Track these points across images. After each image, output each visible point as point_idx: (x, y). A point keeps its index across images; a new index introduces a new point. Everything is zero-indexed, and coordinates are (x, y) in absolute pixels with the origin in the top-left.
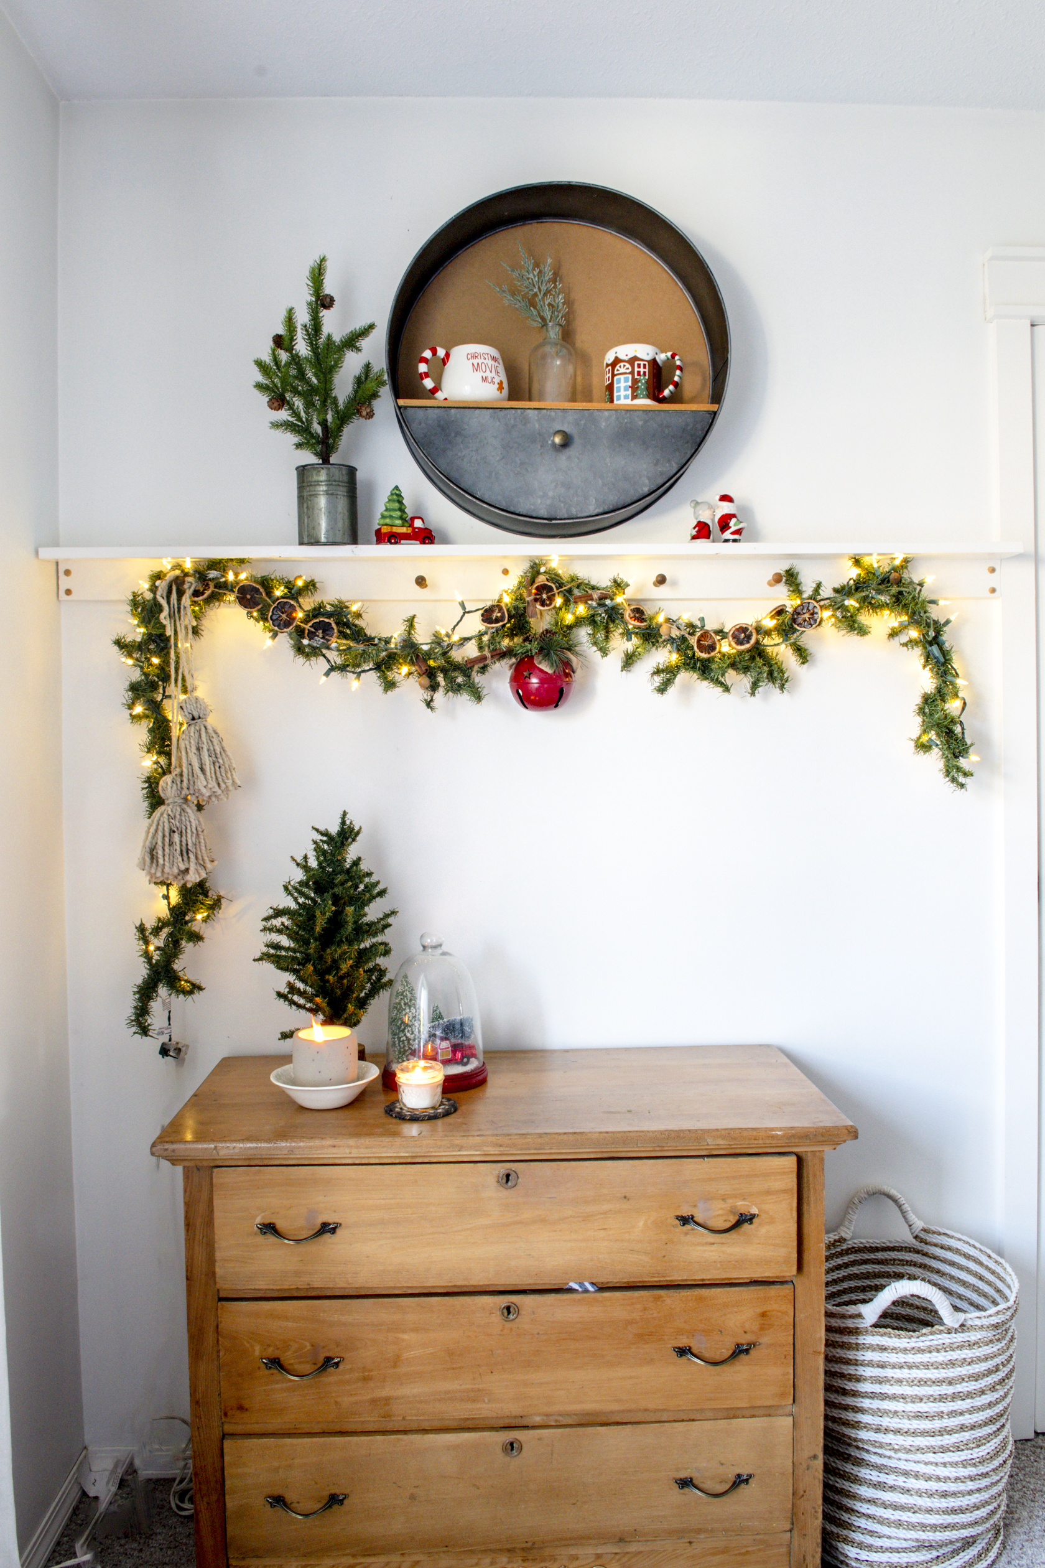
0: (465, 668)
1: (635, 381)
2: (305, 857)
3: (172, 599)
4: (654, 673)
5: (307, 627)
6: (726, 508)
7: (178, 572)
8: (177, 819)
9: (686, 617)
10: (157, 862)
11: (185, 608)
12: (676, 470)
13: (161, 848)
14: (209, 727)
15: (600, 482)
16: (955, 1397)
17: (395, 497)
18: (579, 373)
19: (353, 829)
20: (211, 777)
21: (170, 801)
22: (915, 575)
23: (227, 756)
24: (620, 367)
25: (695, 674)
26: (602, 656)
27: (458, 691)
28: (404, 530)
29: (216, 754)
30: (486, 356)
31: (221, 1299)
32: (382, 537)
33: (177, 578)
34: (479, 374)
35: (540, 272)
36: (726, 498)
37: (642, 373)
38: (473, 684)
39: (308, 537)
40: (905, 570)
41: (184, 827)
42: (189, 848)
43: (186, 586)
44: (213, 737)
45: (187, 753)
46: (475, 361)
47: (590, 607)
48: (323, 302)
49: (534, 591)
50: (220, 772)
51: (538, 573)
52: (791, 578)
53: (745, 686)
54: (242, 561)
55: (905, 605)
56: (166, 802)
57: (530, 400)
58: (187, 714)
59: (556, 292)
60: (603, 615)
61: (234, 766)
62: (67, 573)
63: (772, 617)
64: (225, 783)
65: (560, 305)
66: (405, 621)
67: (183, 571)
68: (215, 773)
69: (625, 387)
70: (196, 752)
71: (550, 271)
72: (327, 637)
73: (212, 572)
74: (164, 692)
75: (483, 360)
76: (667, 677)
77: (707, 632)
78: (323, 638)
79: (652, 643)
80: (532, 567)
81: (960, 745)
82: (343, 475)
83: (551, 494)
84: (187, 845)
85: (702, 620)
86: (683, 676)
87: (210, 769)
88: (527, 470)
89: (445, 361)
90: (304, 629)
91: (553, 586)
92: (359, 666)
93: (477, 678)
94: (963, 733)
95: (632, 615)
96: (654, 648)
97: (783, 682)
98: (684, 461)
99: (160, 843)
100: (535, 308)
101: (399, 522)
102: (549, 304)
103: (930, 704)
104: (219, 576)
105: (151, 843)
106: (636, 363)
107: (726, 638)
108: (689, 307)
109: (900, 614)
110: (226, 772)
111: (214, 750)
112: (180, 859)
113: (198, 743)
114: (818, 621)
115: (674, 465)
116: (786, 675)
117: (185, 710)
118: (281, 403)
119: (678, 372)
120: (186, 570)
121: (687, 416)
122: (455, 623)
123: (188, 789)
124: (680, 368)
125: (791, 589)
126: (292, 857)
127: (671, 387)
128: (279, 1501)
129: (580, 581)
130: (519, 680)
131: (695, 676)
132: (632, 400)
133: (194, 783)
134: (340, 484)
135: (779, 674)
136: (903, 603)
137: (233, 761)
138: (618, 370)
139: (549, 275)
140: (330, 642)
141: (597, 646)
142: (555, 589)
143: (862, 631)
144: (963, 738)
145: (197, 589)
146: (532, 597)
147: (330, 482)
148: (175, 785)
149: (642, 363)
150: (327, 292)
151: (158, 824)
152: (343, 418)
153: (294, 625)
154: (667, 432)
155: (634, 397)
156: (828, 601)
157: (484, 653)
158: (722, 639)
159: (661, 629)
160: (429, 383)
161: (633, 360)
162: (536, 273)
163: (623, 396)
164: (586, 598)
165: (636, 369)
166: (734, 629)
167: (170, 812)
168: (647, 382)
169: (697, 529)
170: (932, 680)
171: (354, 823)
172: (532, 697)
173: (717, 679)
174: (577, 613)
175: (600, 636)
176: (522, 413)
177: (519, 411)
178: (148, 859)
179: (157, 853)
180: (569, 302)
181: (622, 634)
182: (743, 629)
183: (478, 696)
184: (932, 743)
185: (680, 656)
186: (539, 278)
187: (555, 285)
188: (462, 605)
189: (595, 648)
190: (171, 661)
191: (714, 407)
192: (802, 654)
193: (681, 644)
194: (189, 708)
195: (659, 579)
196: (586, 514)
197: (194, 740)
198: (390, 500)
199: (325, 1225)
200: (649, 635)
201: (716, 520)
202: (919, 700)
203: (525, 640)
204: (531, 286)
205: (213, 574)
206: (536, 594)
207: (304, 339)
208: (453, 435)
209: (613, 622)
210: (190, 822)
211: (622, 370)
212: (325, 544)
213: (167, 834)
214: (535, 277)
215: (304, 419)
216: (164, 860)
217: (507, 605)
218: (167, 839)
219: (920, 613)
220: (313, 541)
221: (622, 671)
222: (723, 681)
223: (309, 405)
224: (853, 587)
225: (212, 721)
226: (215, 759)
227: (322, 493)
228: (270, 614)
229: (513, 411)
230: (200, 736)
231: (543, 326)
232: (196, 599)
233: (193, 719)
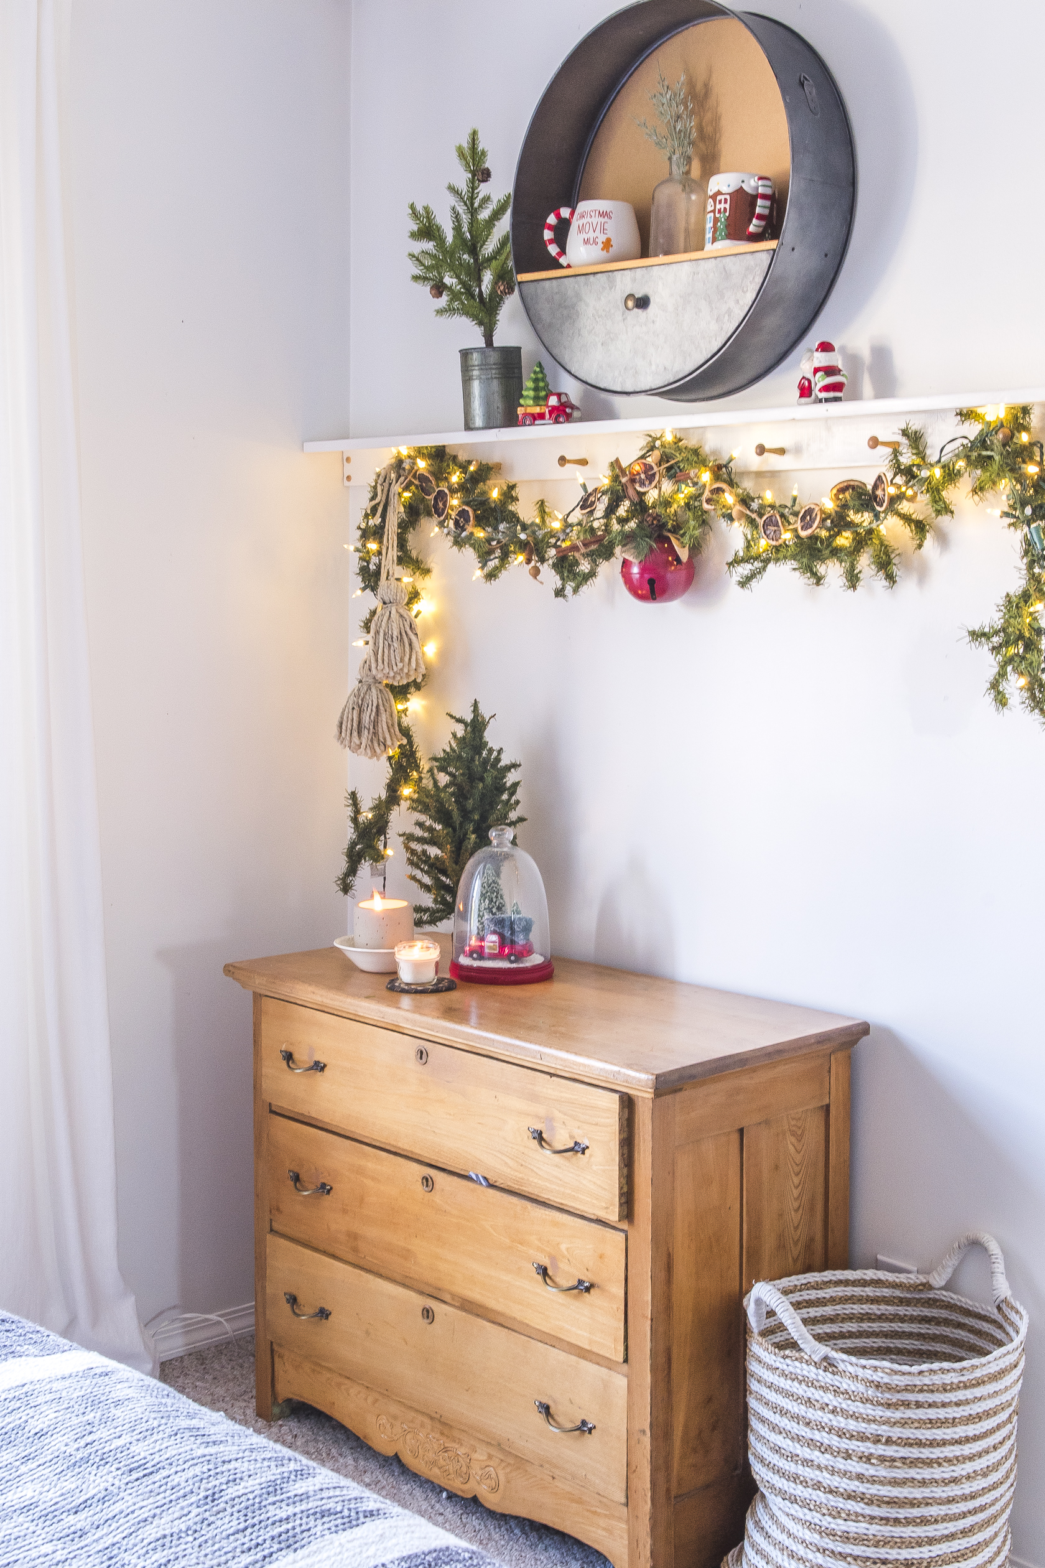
1: (715, 221)
5: (454, 515)
9: (770, 496)
16: (811, 1443)
21: (363, 680)
28: (538, 410)
29: (392, 637)
31: (272, 1112)
34: (584, 236)
37: (723, 209)
42: (366, 724)
46: (581, 222)
48: (480, 176)
50: (394, 655)
62: (348, 460)
66: (536, 505)
68: (389, 656)
69: (709, 229)
72: (466, 526)
77: (772, 515)
78: (464, 526)
89: (569, 220)
95: (709, 497)
105: (341, 717)
106: (718, 198)
111: (392, 634)
118: (441, 290)
119: (761, 202)
122: (573, 507)
127: (755, 222)
128: (293, 1300)
132: (712, 244)
142: (655, 467)
146: (628, 479)
149: (723, 198)
150: (487, 165)
153: (446, 513)
155: (714, 240)
160: (553, 250)
161: (715, 196)
165: (718, 207)
166: (803, 510)
168: (727, 220)
182: (810, 511)
195: (758, 450)
199: (317, 1063)
210: (372, 700)
211: (709, 208)
227: (478, 377)
231: (670, 159)
233: (384, 603)
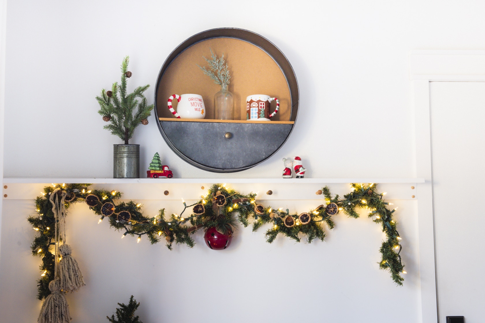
0: (186, 231)
1: (259, 110)
2: (113, 316)
3: (56, 201)
4: (267, 234)
5: (118, 214)
6: (297, 163)
7: (59, 189)
8: (57, 301)
9: (281, 210)
10: (48, 320)
11: (62, 205)
12: (277, 149)
13: (50, 314)
14: (73, 259)
15: (245, 154)
17: (156, 158)
18: (235, 102)
19: (136, 304)
20: (74, 281)
21: (54, 292)
22: (379, 191)
23: (80, 271)
24: (253, 104)
25: (285, 233)
26: (245, 227)
27: (183, 241)
28: (160, 172)
29: (76, 271)
30: (197, 99)
32: (150, 175)
33: (59, 191)
34: (194, 107)
35: (219, 61)
36: (297, 158)
37: (262, 107)
38: (189, 238)
39: (117, 174)
40: (375, 189)
41: (60, 304)
42: (63, 314)
43: (62, 195)
44: (74, 263)
45: (63, 270)
46: (192, 102)
47: (239, 205)
48: (128, 75)
49: (216, 198)
50: (77, 279)
51: (218, 190)
52: (326, 192)
53: (306, 239)
54: (89, 185)
55: (374, 204)
56: (52, 293)
57: (214, 119)
58: (63, 253)
59: (226, 69)
60: (245, 208)
61: (82, 275)
62: (5, 187)
63: (317, 211)
64: (79, 284)
65: (228, 75)
66: (160, 211)
67: (61, 188)
68: (75, 279)
69: (255, 113)
70: (67, 270)
71: (224, 60)
72: (127, 219)
73: (75, 189)
74: (50, 241)
75: (195, 101)
76: (272, 235)
77: (290, 216)
78: (125, 220)
79: (266, 220)
80: (215, 187)
81: (399, 266)
82: (134, 149)
83: (224, 158)
84: (62, 312)
85: (288, 210)
86: (280, 235)
87: (73, 277)
88: (214, 148)
89: (178, 100)
90: (117, 215)
91: (224, 196)
92: (140, 232)
93: (191, 236)
94: (400, 261)
95: (258, 209)
96: (267, 222)
97: (323, 237)
98: (280, 145)
99: (49, 312)
100: (217, 76)
101: (158, 169)
102: (223, 75)
103: (386, 248)
104: (79, 191)
105: (45, 312)
106: (260, 103)
107: (298, 218)
108: (282, 75)
109: (373, 208)
110: (80, 279)
111: (75, 269)
112: (59, 319)
113: (68, 266)
114: (337, 212)
115: (276, 147)
116: (324, 234)
117: (62, 251)
118: (109, 119)
119: (277, 107)
120: (63, 188)
121: (281, 126)
122: (182, 212)
123: (63, 287)
124: (279, 105)
125: (326, 196)
126: (107, 316)
127: (275, 113)
129: (235, 193)
130: (208, 237)
131: (285, 234)
132: (258, 118)
133: (66, 284)
134: (133, 153)
135: (321, 234)
136: (373, 204)
137: (82, 273)
138: (252, 105)
139: (223, 62)
140: (128, 221)
141: (242, 222)
142: (225, 197)
143: (356, 216)
144: (401, 263)
145: (68, 196)
146: (215, 201)
147: (129, 152)
148: (56, 285)
149: (262, 103)
150: (129, 70)
151: (49, 303)
152: (135, 124)
153: (112, 213)
154: (273, 133)
155: (259, 117)
156: (342, 202)
157: (195, 226)
158: (296, 219)
159: (270, 215)
160: (172, 110)
161: (258, 102)
162: (217, 62)
163: (254, 118)
164: (238, 201)
165: (260, 105)
166: (301, 215)
167: (54, 298)
168: (265, 111)
169: (285, 171)
170: (386, 237)
171: (136, 301)
172: (214, 244)
173: (294, 235)
174: (234, 207)
175: (243, 217)
176: (212, 124)
177: (211, 123)
178: (44, 320)
179: (48, 316)
180: (231, 73)
181: (253, 216)
182: (305, 215)
183: (191, 244)
184: (387, 265)
185: (278, 226)
186: (218, 64)
187: (226, 66)
188: (185, 204)
189: (242, 223)
190: (55, 228)
191: (292, 122)
192: (331, 224)
193: (278, 221)
194: (64, 250)
195: (269, 192)
196: (238, 167)
197: (66, 265)
198: (154, 159)
200: (265, 217)
201: (294, 167)
202: (381, 246)
203: (212, 219)
204: (215, 67)
205: (76, 190)
206: (216, 200)
207: (119, 91)
208: (182, 133)
209: (249, 211)
210: (63, 302)
211: (254, 105)
212: (126, 178)
213: (53, 307)
214: (217, 63)
215: (118, 124)
216: (51, 320)
217: (204, 205)
218: (53, 310)
219: (380, 208)
220: (121, 177)
221: (253, 231)
222: (297, 236)
223: (120, 118)
224: (352, 196)
225: (73, 255)
226: (75, 273)
227: (125, 157)
228: (102, 209)
229: (208, 123)
230: (69, 263)
231: (220, 84)
232: (67, 201)
233: (66, 255)
